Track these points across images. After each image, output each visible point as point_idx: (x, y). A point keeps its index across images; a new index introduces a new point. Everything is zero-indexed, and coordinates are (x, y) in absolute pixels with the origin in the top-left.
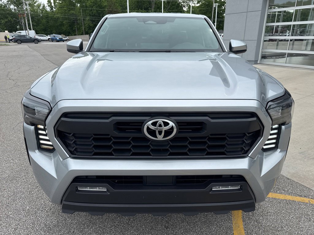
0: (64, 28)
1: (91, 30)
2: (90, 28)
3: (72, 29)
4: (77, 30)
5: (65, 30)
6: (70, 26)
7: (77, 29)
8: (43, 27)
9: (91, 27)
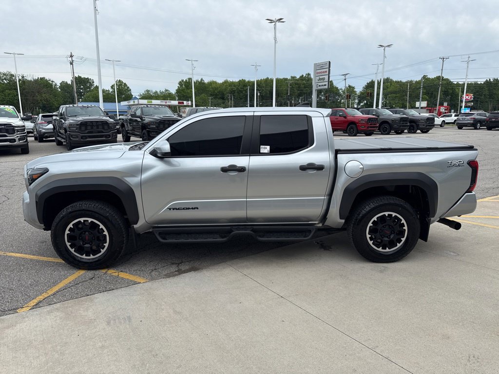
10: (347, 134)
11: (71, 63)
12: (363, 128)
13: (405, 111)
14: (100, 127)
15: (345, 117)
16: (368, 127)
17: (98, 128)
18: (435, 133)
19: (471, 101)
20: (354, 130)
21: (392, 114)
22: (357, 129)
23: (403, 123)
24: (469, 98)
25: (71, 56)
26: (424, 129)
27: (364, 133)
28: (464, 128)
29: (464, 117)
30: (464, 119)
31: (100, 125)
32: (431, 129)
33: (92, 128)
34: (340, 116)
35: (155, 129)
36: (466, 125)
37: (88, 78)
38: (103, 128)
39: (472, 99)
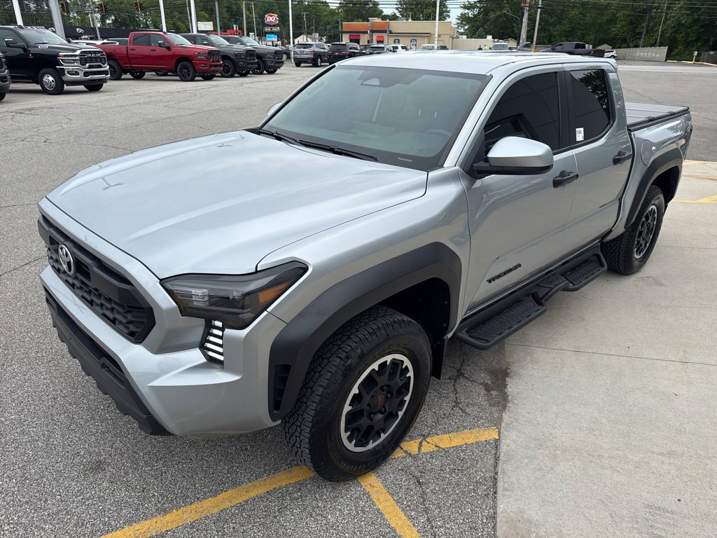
0: (614, 30)
1: (681, 33)
2: (678, 29)
3: (634, 31)
4: (645, 32)
5: (615, 33)
6: (631, 23)
7: (647, 31)
8: (567, 26)
9: (683, 25)
10: (178, 78)
12: (202, 67)
13: (242, 39)
15: (169, 48)
16: (211, 66)
18: (286, 74)
19: (278, 25)
20: (189, 71)
21: (228, 44)
22: (194, 68)
23: (250, 60)
24: (273, 21)
26: (271, 67)
27: (202, 76)
28: (302, 65)
29: (302, 49)
30: (302, 53)
32: (279, 67)
34: (160, 45)
36: (305, 61)
39: (278, 22)
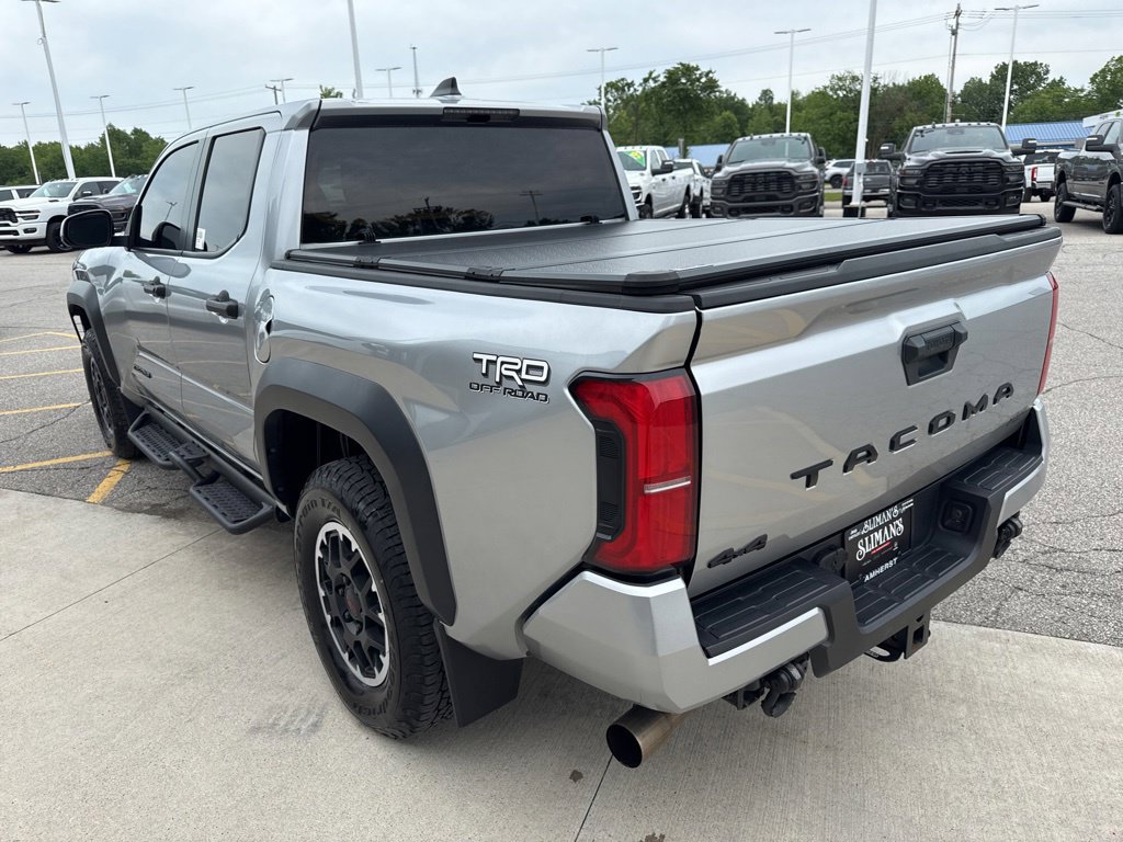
11: (954, 33)
14: (773, 186)
17: (767, 189)
25: (958, 14)
31: (773, 181)
33: (754, 190)
35: (914, 189)
37: (1036, 64)
38: (780, 189)
